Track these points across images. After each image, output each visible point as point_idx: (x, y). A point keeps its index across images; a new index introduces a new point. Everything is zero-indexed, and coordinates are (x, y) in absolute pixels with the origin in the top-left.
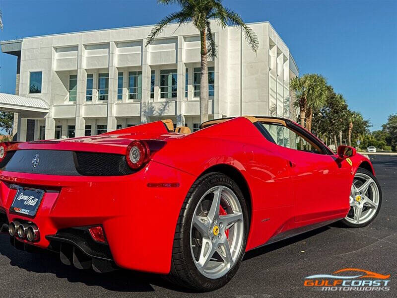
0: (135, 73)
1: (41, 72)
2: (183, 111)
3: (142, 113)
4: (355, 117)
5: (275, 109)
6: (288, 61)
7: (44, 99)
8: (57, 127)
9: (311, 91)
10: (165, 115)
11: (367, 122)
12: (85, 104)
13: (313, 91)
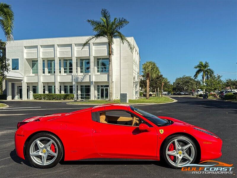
0: (67, 60)
1: (18, 59)
2: (94, 79)
3: (73, 80)
4: (165, 80)
5: (134, 78)
6: (138, 55)
7: (21, 73)
8: (27, 86)
9: (152, 70)
10: (84, 81)
11: (169, 82)
12: (42, 75)
13: (153, 70)
